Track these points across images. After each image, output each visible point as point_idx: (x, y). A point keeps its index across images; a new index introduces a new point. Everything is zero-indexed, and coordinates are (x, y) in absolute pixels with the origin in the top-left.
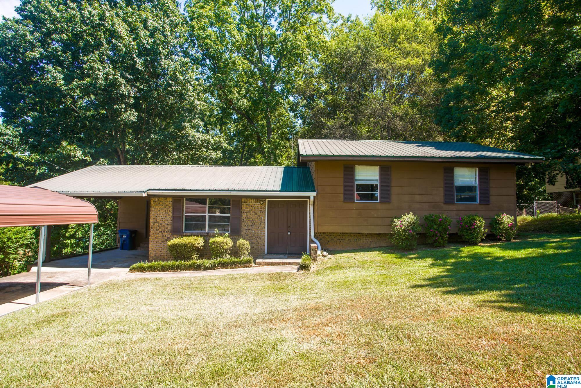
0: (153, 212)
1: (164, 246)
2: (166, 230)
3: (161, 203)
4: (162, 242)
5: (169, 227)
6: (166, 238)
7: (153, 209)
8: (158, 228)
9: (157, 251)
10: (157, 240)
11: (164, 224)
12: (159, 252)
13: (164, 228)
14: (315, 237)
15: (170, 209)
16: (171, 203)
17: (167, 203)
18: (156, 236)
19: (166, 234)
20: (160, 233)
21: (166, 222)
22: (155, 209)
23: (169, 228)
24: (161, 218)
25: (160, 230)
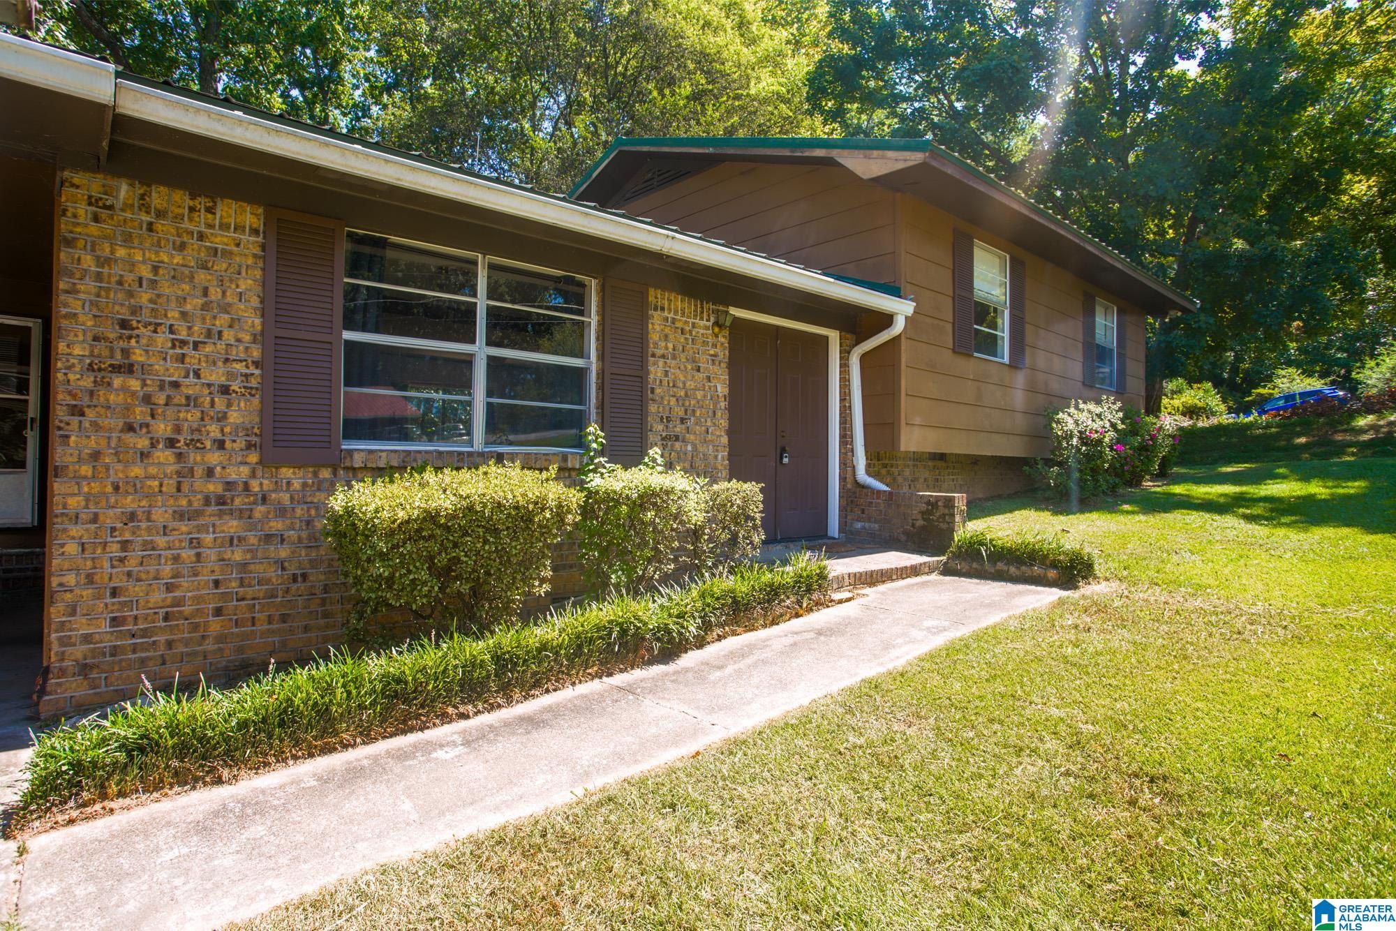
0: (88, 287)
1: (195, 543)
2: (214, 430)
3: (162, 226)
4: (180, 516)
5: (242, 413)
6: (214, 488)
7: (88, 262)
8: (140, 413)
9: (136, 590)
10: (130, 503)
11: (191, 387)
12: (158, 596)
13: (192, 416)
14: (868, 473)
15: (249, 283)
16: (251, 243)
17: (221, 240)
18: (117, 472)
19: (214, 458)
20: (163, 455)
21: (216, 376)
22: (103, 262)
23: (234, 417)
24: (162, 339)
25: (162, 428)
